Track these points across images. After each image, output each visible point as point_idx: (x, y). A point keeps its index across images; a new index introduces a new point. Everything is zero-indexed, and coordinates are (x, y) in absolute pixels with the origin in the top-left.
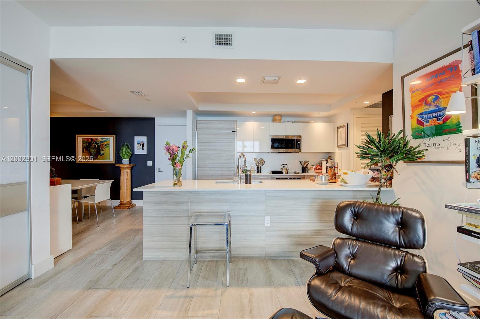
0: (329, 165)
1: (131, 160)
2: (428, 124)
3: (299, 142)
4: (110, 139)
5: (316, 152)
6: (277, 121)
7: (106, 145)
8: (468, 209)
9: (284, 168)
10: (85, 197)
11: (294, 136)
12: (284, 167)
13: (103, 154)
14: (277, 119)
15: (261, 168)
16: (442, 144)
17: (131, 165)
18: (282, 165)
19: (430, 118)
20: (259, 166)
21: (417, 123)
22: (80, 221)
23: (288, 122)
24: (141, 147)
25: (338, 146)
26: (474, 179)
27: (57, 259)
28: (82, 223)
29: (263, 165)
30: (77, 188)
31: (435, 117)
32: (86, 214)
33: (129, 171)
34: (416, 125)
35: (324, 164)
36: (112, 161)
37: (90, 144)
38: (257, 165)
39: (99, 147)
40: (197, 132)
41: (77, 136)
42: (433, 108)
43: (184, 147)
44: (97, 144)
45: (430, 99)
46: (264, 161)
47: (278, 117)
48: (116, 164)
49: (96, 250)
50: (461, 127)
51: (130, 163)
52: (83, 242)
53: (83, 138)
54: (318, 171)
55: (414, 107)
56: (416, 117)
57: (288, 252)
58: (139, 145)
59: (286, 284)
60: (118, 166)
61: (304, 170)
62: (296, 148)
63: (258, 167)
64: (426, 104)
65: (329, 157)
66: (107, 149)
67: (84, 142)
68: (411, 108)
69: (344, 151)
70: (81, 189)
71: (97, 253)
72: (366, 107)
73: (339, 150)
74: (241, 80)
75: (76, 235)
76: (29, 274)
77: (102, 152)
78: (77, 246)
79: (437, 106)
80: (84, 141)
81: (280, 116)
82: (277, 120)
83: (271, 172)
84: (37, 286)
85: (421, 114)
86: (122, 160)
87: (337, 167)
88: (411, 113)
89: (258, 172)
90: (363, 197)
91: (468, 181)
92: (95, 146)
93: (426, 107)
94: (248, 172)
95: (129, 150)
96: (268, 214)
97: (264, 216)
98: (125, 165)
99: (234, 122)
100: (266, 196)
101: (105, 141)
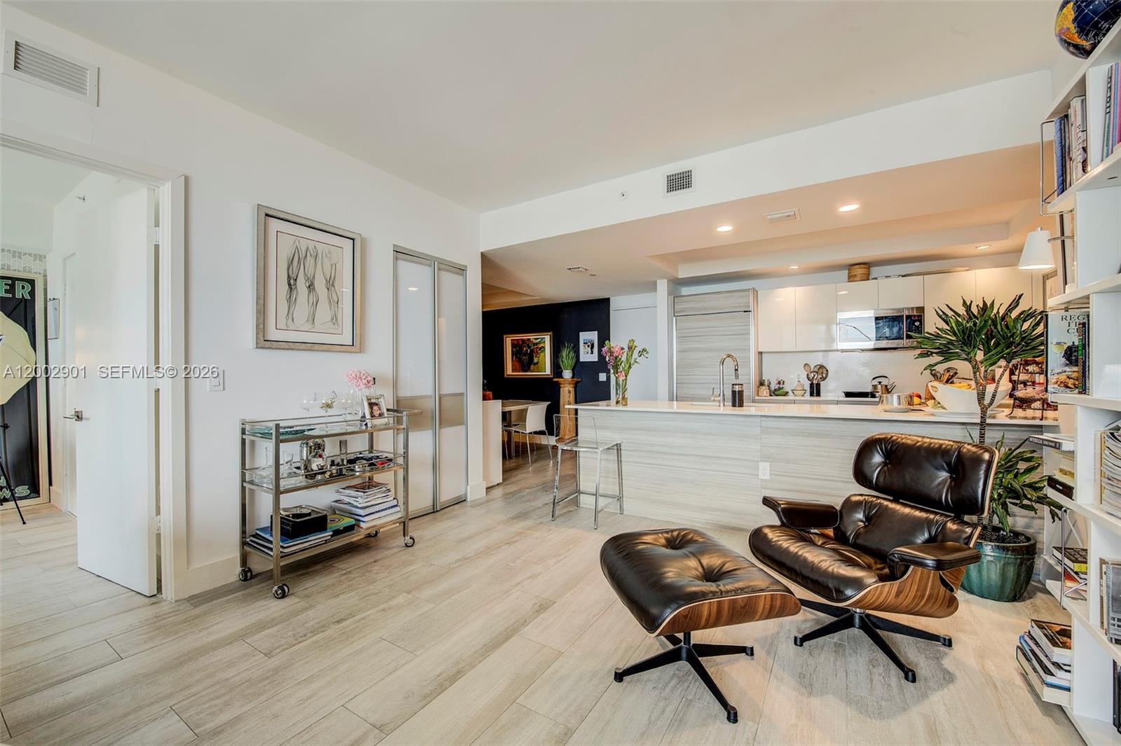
1: (575, 371)
3: (918, 323)
4: (547, 339)
6: (860, 279)
7: (540, 349)
9: (879, 386)
10: (515, 425)
12: (879, 383)
13: (538, 363)
14: (857, 273)
15: (818, 385)
17: (575, 379)
18: (874, 379)
20: (815, 382)
22: (510, 458)
23: (886, 277)
24: (589, 349)
26: (1056, 386)
27: (489, 489)
28: (513, 460)
29: (824, 379)
30: (507, 409)
32: (517, 452)
33: (572, 390)
36: (549, 373)
37: (521, 348)
38: (809, 379)
39: (532, 351)
40: (674, 318)
41: (505, 337)
43: (630, 348)
44: (529, 347)
46: (827, 371)
47: (859, 270)
48: (554, 377)
49: (527, 488)
51: (573, 377)
52: (513, 479)
53: (512, 340)
58: (586, 346)
60: (557, 382)
63: (812, 385)
66: (542, 355)
67: (513, 345)
70: (510, 412)
71: (527, 491)
75: (506, 471)
76: (466, 495)
77: (535, 361)
78: (506, 483)
80: (515, 344)
81: (867, 265)
82: (856, 275)
83: (844, 393)
84: (473, 507)
86: (562, 371)
89: (812, 394)
92: (527, 350)
94: (737, 387)
95: (572, 354)
96: (765, 458)
97: (758, 462)
98: (566, 380)
99: (748, 293)
100: (761, 427)
101: (539, 343)
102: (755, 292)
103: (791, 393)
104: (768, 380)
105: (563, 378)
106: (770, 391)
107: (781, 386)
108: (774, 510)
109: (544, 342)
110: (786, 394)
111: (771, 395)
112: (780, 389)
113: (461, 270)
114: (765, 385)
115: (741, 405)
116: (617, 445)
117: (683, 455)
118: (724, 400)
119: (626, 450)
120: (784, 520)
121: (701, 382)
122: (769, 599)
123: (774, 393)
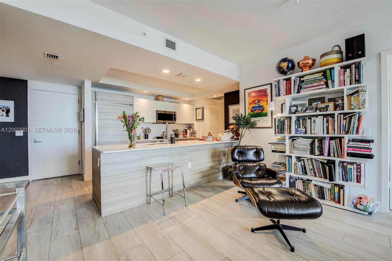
0: (191, 132)
2: (256, 112)
3: (175, 117)
5: (185, 123)
6: (161, 100)
8: (276, 143)
11: (172, 112)
12: (164, 134)
14: (160, 98)
15: (148, 135)
16: (261, 120)
18: (163, 133)
19: (256, 109)
21: (251, 111)
23: (168, 101)
24: (4, 113)
25: (196, 120)
29: (149, 133)
31: (258, 109)
34: (250, 112)
35: (188, 131)
38: (145, 134)
42: (257, 105)
45: (256, 101)
46: (151, 130)
50: (267, 114)
54: (185, 136)
55: (250, 104)
56: (250, 108)
57: (200, 182)
58: (1, 111)
59: (211, 195)
61: (177, 135)
62: (174, 120)
64: (255, 103)
65: (190, 126)
68: (248, 104)
69: (201, 123)
72: (213, 99)
73: (196, 122)
74: (166, 71)
79: (259, 105)
81: (163, 97)
83: (156, 138)
85: (253, 107)
87: (196, 133)
88: (248, 106)
89: (146, 138)
90: (227, 146)
91: (275, 133)
93: (255, 105)
99: (132, 97)
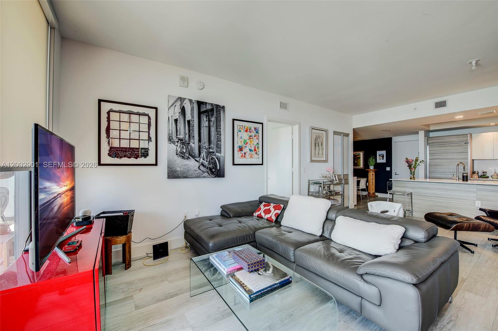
1: (375, 167)
7: (358, 158)
17: (375, 170)
33: (374, 174)
36: (362, 167)
40: (428, 146)
43: (416, 160)
48: (365, 169)
60: (367, 170)
76: (349, 206)
77: (356, 162)
86: (369, 166)
94: (465, 174)
95: (374, 160)
96: (478, 199)
97: (475, 201)
98: (372, 170)
99: (467, 135)
100: (477, 188)
101: (358, 155)
102: (471, 135)
103: (490, 177)
104: (478, 172)
105: (369, 169)
106: (479, 176)
107: (485, 174)
108: (484, 212)
109: (360, 155)
110: (488, 177)
111: (479, 178)
112: (484, 175)
113: (347, 135)
114: (476, 174)
115: (467, 180)
116: (411, 193)
117: (440, 197)
118: (459, 179)
119: (414, 195)
120: (488, 214)
121: (441, 172)
122: (484, 225)
123: (481, 177)
